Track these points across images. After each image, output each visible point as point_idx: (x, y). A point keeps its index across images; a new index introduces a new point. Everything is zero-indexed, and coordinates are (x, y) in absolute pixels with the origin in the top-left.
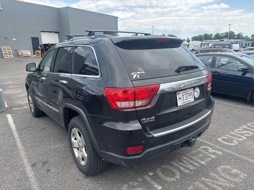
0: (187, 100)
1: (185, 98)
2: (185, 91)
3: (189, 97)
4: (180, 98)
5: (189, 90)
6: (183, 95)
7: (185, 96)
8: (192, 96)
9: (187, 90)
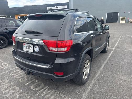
0: (29, 50)
1: (28, 48)
2: (28, 44)
3: (30, 49)
4: (25, 47)
5: (30, 45)
6: (27, 46)
7: (28, 47)
8: (32, 49)
9: (29, 45)
